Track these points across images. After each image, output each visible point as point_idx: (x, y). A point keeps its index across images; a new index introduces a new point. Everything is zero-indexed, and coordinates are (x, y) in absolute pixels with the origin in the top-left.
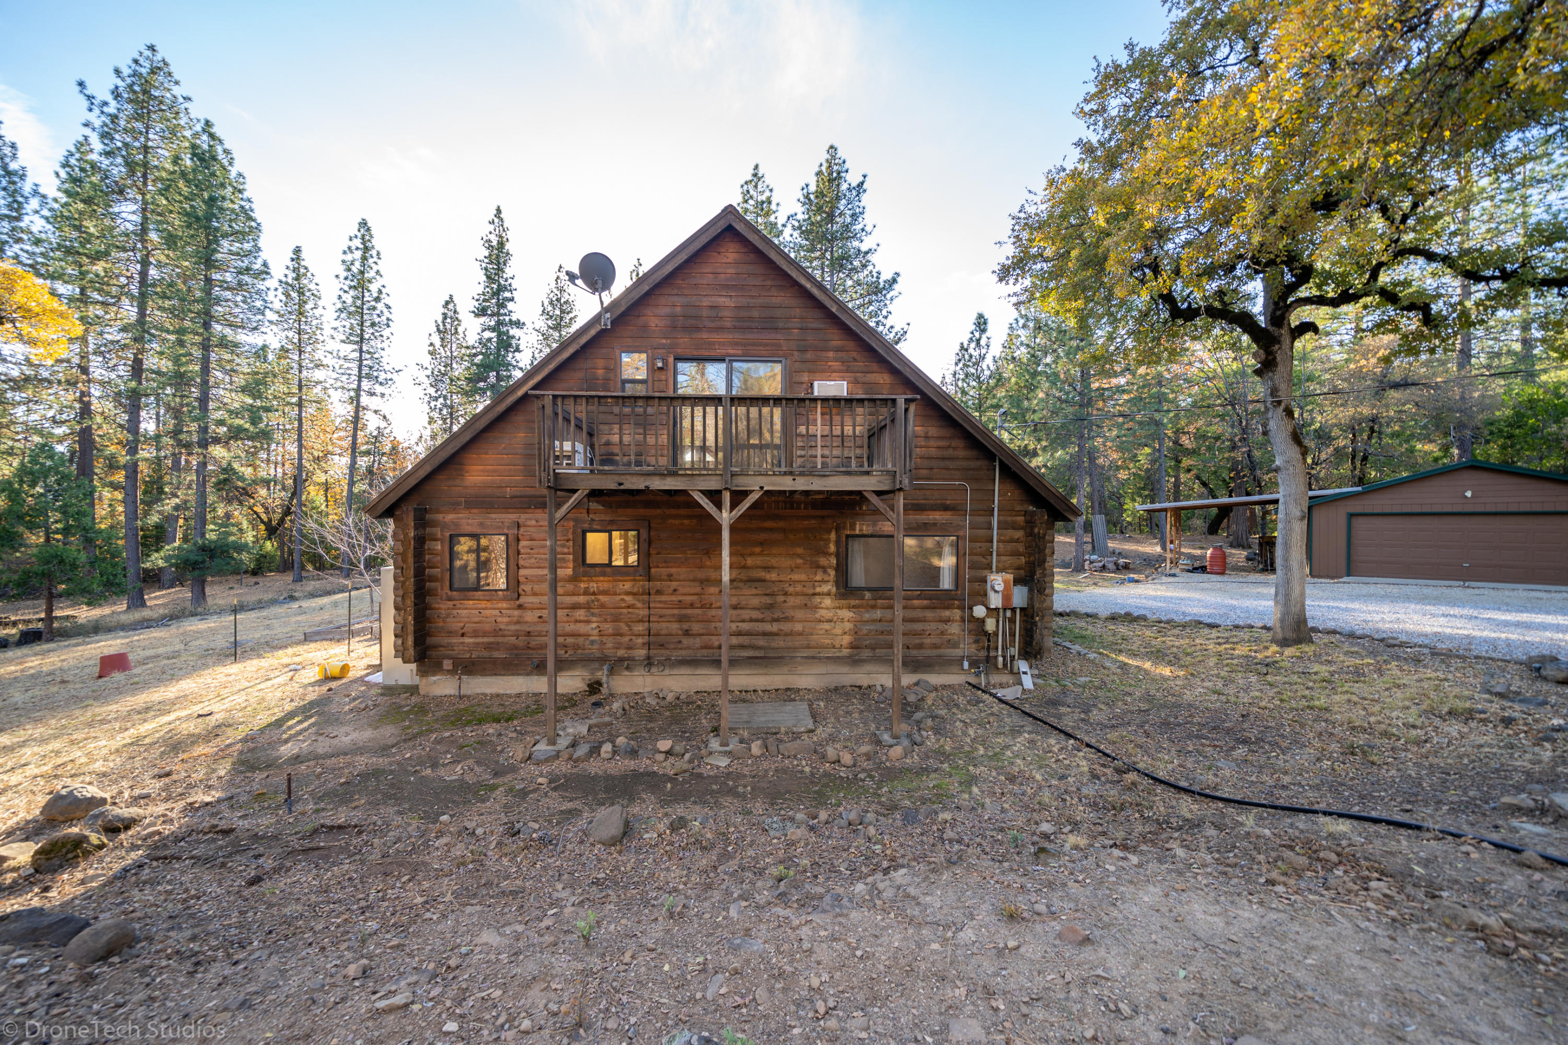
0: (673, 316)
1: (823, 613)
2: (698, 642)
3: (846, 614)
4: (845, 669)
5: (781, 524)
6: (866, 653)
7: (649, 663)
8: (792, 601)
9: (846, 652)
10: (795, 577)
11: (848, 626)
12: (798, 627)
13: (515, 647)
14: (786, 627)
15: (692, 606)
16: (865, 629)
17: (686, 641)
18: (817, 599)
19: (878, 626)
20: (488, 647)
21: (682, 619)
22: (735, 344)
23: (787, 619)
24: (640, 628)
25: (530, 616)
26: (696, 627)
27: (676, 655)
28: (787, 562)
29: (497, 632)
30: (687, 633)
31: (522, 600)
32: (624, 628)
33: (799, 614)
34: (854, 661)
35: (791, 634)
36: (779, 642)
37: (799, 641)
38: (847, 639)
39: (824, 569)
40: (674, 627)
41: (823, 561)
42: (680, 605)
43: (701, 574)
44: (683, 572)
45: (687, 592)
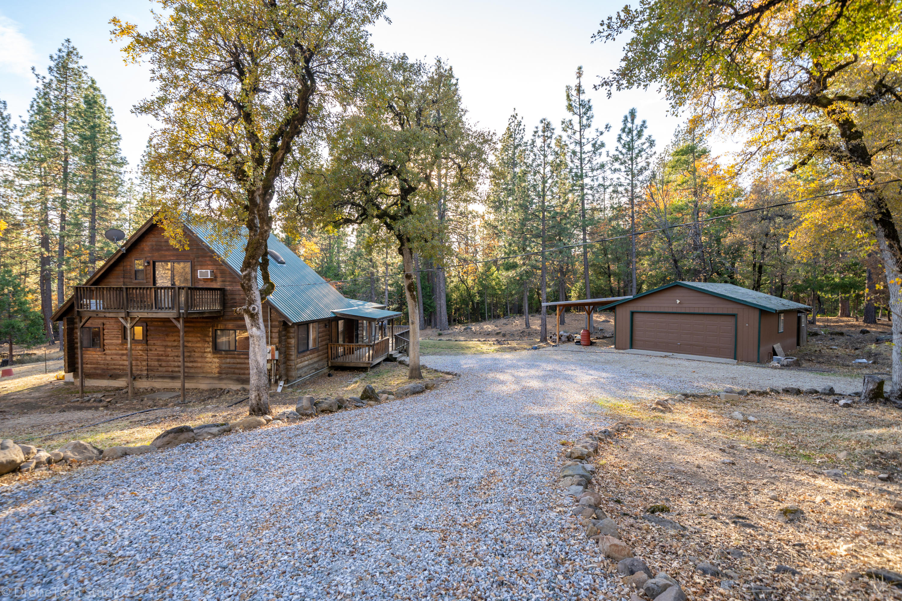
0: (152, 245)
1: (208, 359)
2: (164, 369)
3: (216, 360)
4: (217, 382)
5: (192, 325)
6: (224, 376)
7: (147, 377)
8: (197, 354)
9: (217, 375)
10: (198, 345)
11: (217, 365)
12: (199, 365)
13: (103, 369)
14: (195, 364)
15: (162, 355)
16: (224, 366)
17: (160, 369)
18: (206, 355)
19: (228, 365)
20: (95, 368)
21: (159, 360)
22: (173, 256)
23: (195, 362)
24: (144, 363)
25: (109, 358)
26: (164, 364)
27: (157, 374)
28: (195, 339)
29: (97, 363)
30: (160, 366)
31: (106, 352)
32: (139, 363)
33: (199, 360)
34: (220, 379)
35: (196, 367)
36: (192, 371)
37: (199, 371)
38: (217, 370)
39: (208, 342)
40: (156, 363)
41: (207, 339)
42: (158, 355)
43: (165, 344)
44: (158, 343)
45: (160, 350)
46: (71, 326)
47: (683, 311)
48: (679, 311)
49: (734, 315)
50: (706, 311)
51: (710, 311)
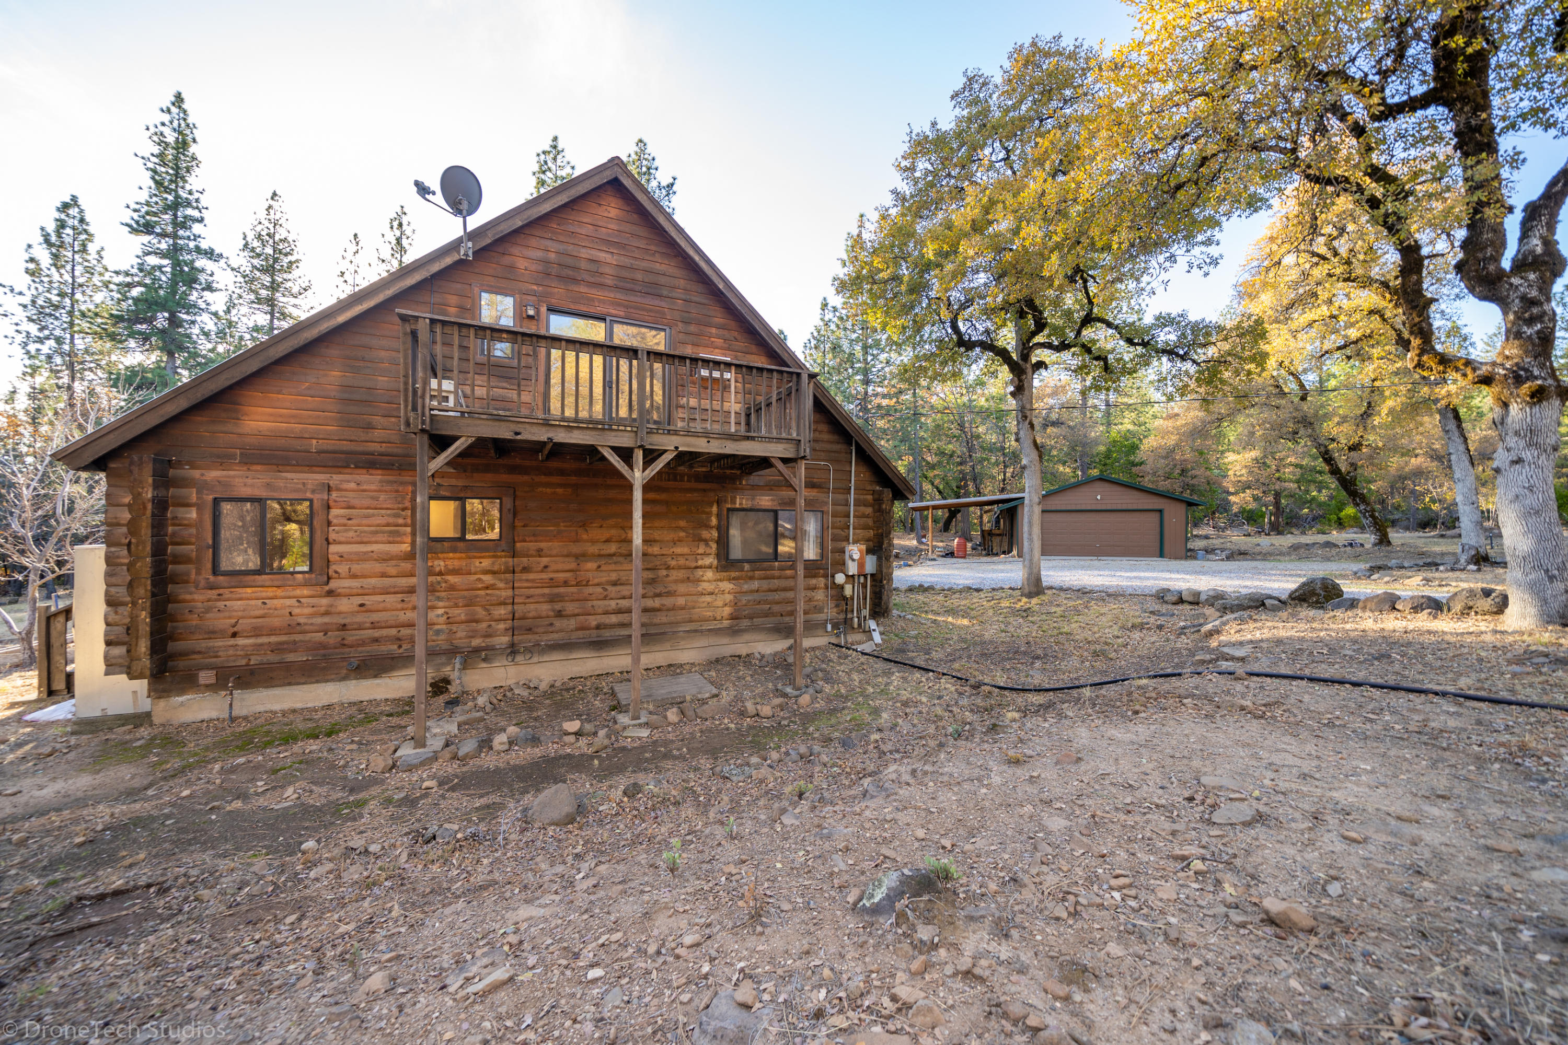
0: (547, 262)
1: (705, 586)
2: (572, 623)
3: (727, 586)
4: (725, 640)
5: (663, 496)
6: (745, 623)
7: (513, 650)
8: (675, 574)
9: (726, 623)
10: (678, 550)
11: (729, 597)
12: (681, 601)
13: (323, 646)
14: (668, 601)
15: (566, 583)
16: (744, 599)
17: (558, 623)
18: (700, 572)
19: (756, 596)
20: (277, 648)
21: (552, 599)
22: (616, 304)
23: (670, 594)
24: (502, 611)
25: (344, 605)
26: (570, 608)
27: (545, 639)
28: (669, 536)
29: (293, 628)
30: (560, 614)
31: (333, 584)
32: (480, 612)
33: (682, 588)
34: (733, 632)
35: (673, 609)
36: (661, 618)
37: (681, 616)
38: (727, 611)
39: (706, 542)
40: (545, 608)
41: (705, 534)
42: (552, 583)
43: (576, 549)
44: (555, 546)
45: (560, 568)
46: (162, 493)
47: (1104, 508)
48: (1099, 507)
49: (1160, 511)
50: (1130, 507)
51: (1135, 507)
